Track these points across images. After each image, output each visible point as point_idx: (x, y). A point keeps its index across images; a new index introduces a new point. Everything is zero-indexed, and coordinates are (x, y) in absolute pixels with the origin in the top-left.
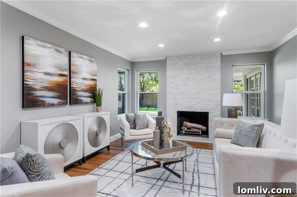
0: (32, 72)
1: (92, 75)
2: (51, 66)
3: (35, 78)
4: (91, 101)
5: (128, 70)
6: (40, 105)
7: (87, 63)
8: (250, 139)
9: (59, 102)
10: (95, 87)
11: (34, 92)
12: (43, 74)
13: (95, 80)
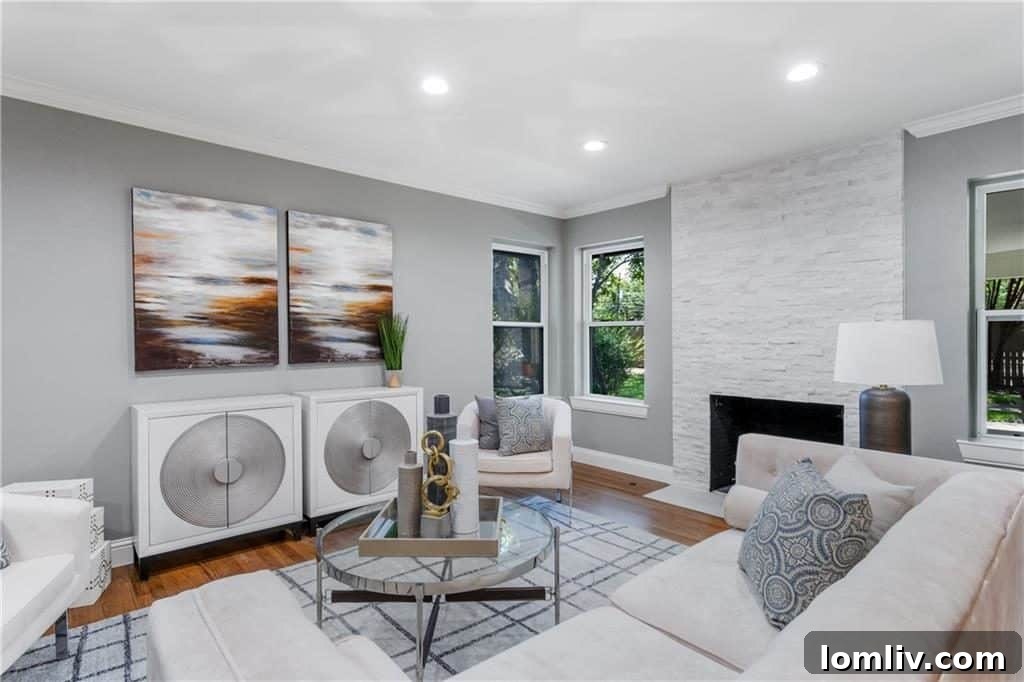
0: (158, 277)
1: (374, 275)
2: (218, 257)
3: (169, 294)
4: (369, 352)
5: (549, 249)
6: (183, 363)
7: (352, 239)
8: (779, 569)
9: (246, 356)
10: (386, 311)
11: (164, 330)
12: (191, 282)
13: (388, 289)
